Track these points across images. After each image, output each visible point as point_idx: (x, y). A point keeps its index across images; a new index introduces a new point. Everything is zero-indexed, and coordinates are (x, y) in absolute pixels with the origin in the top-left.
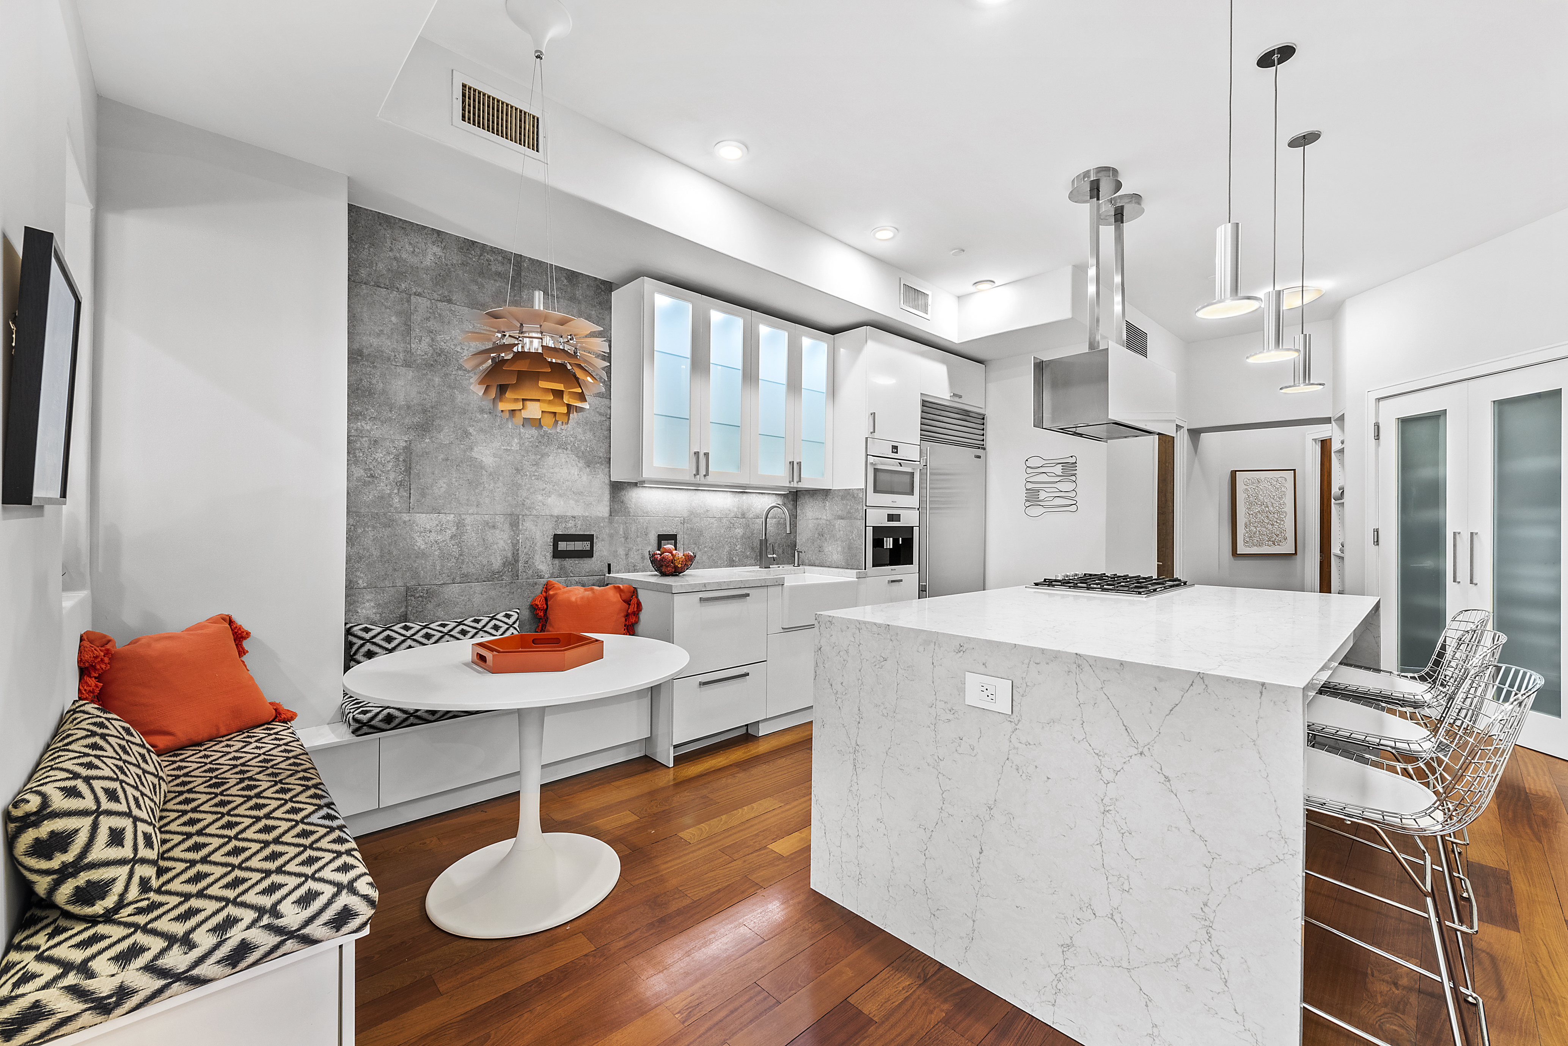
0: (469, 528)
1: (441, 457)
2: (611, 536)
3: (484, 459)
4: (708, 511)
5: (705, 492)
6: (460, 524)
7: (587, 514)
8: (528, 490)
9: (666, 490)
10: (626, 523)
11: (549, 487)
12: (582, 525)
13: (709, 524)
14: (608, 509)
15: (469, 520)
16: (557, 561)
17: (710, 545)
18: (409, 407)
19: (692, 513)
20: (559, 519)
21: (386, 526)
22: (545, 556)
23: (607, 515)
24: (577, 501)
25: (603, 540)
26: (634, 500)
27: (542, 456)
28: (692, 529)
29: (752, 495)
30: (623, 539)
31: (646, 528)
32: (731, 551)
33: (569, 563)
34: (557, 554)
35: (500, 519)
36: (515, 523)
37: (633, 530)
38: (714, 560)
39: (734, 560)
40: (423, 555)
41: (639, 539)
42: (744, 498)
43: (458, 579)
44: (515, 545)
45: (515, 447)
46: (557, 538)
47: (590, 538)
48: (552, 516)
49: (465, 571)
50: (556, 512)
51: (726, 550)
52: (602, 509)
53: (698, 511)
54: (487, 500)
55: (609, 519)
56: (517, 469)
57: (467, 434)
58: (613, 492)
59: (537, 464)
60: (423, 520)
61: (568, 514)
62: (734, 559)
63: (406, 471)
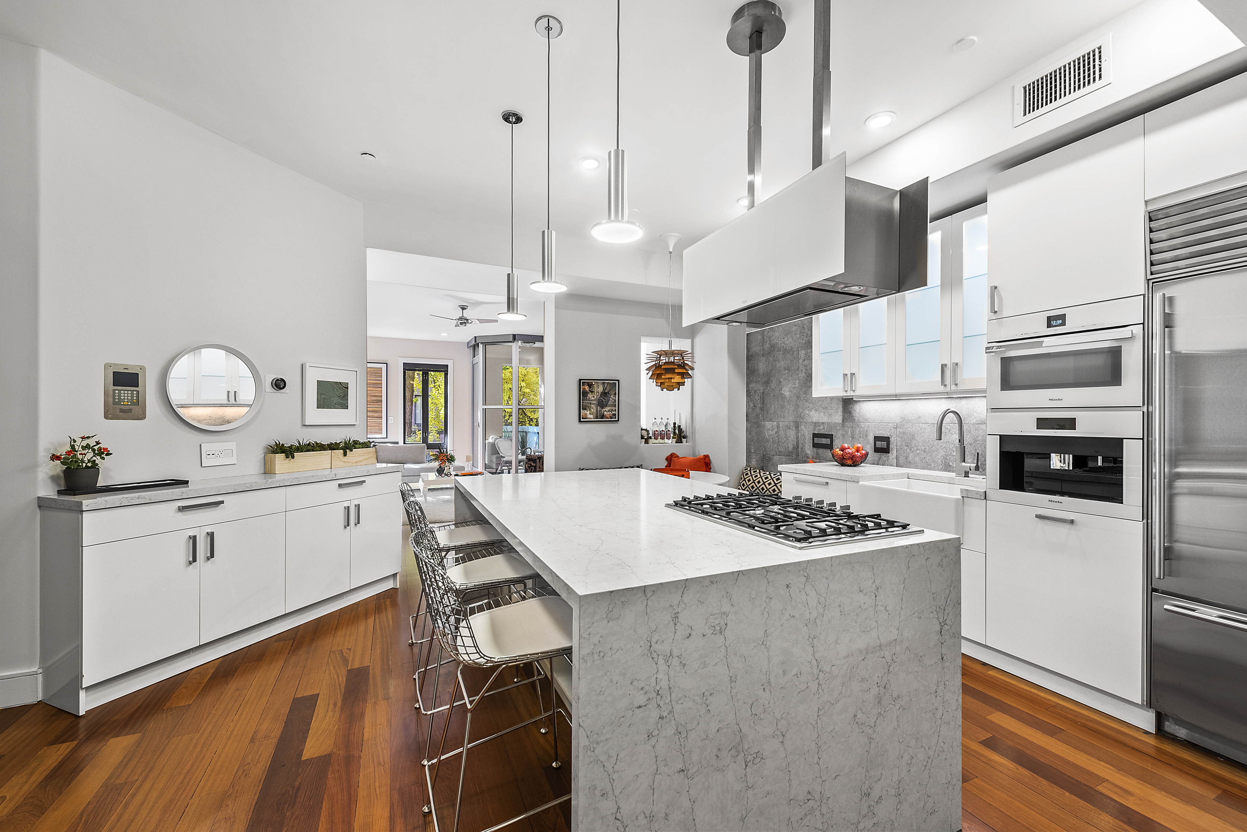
0: (781, 428)
1: (772, 395)
2: (843, 435)
3: (786, 394)
4: (919, 417)
5: (917, 400)
6: (778, 427)
7: (830, 421)
8: (802, 408)
9: (881, 401)
10: (852, 427)
11: (811, 405)
12: (827, 428)
13: (921, 429)
14: (841, 417)
15: (781, 424)
16: (815, 449)
17: (923, 448)
18: (764, 374)
19: (905, 420)
20: (816, 424)
21: (758, 427)
22: (810, 446)
23: (841, 422)
24: (824, 413)
25: (838, 438)
26: (857, 411)
27: (808, 388)
28: (904, 433)
29: (974, 399)
30: (851, 439)
31: (866, 431)
32: (947, 456)
33: (821, 451)
34: (815, 445)
35: (792, 424)
36: (797, 427)
37: (857, 432)
38: (927, 462)
39: (950, 466)
40: (768, 441)
41: (861, 439)
42: (963, 403)
43: (778, 454)
44: (797, 438)
45: (797, 385)
46: (815, 435)
47: (830, 437)
48: (812, 422)
49: (780, 450)
50: (814, 420)
51: (941, 455)
52: (838, 418)
53: (910, 418)
54: (787, 414)
55: (842, 425)
56: (798, 397)
57: (780, 382)
58: (844, 406)
59: (805, 393)
60: (768, 424)
61: (820, 421)
62: (951, 464)
63: (763, 403)
